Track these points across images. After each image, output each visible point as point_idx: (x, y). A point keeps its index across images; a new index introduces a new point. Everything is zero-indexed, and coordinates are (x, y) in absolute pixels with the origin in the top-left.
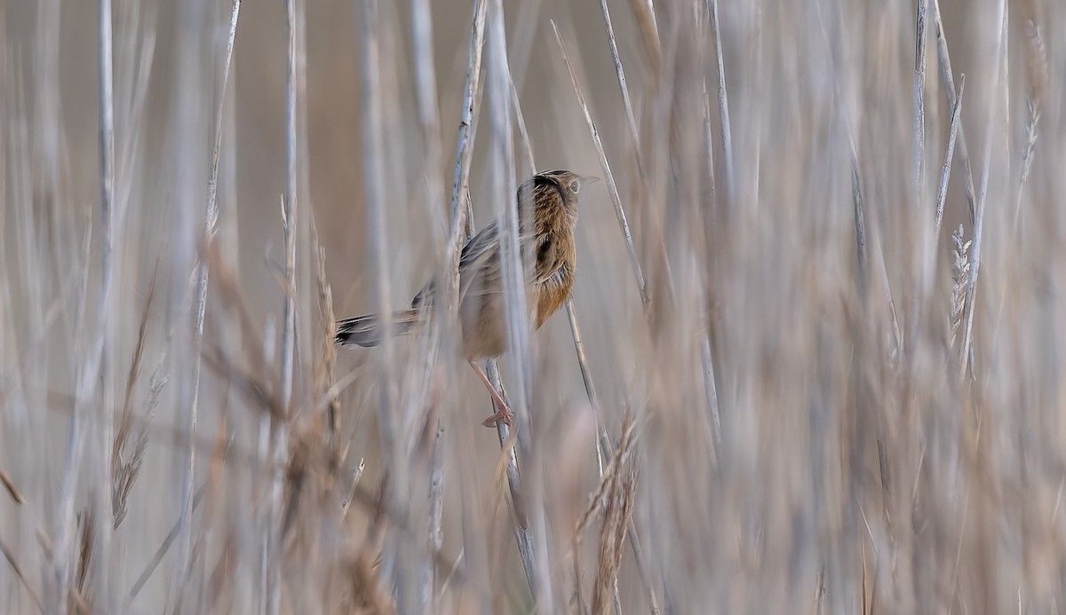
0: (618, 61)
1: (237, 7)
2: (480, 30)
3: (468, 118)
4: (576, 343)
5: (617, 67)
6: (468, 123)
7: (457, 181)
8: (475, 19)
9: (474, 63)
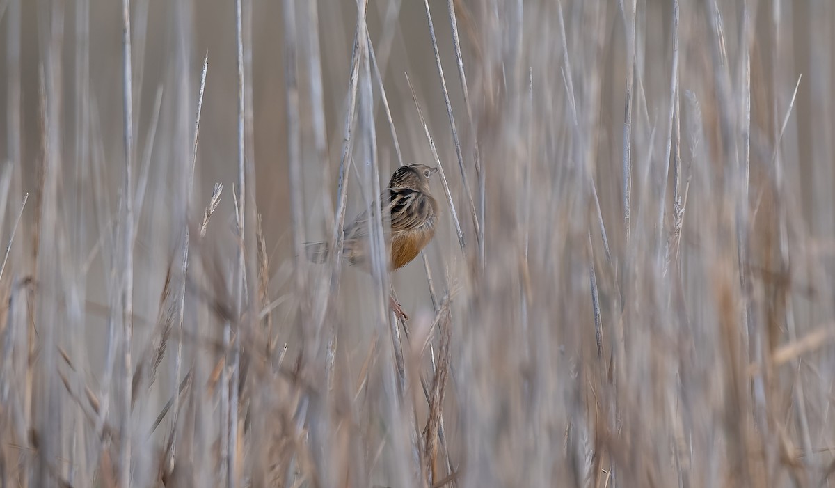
0: (448, 100)
1: (206, 67)
2: (355, 82)
3: (348, 136)
4: (428, 280)
5: (447, 103)
6: (348, 139)
7: (341, 174)
8: (352, 76)
9: (351, 102)
